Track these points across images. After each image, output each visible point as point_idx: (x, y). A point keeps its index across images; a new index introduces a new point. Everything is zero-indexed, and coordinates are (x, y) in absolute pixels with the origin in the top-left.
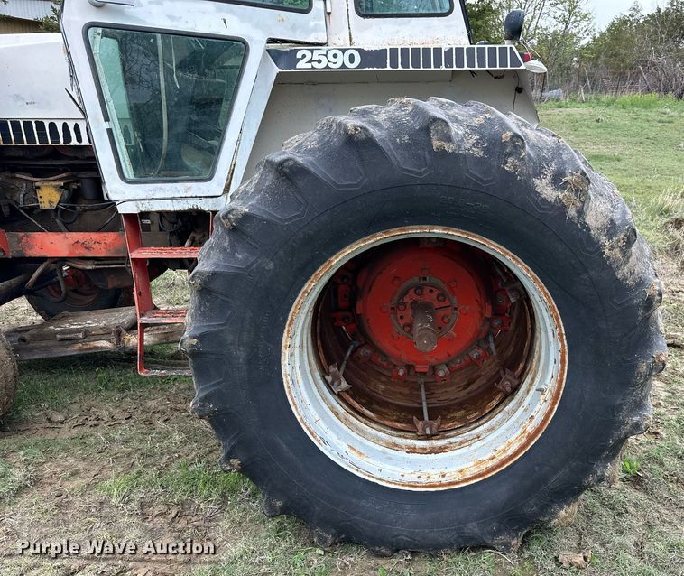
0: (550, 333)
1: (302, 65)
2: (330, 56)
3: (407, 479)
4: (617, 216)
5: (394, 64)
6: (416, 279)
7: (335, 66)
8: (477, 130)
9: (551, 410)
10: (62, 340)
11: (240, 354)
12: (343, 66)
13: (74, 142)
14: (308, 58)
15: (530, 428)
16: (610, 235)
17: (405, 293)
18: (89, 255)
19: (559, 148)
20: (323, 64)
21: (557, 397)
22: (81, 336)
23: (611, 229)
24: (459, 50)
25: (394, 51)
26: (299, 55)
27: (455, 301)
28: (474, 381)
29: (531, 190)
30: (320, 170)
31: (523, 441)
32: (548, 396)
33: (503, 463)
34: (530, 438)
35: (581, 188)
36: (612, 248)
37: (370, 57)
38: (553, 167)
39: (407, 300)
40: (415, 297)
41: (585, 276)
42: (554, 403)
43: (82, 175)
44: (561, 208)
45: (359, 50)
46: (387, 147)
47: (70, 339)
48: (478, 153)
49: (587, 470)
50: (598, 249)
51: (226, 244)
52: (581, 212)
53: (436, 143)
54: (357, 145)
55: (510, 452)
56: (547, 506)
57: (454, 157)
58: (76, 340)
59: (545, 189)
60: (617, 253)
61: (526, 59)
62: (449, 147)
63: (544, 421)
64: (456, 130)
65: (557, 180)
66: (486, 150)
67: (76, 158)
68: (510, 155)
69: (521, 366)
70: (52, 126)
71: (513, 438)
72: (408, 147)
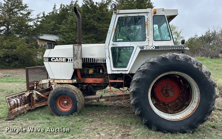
0: (196, 91)
1: (145, 49)
2: (150, 47)
3: (169, 118)
4: (207, 71)
5: (161, 48)
6: (166, 85)
7: (151, 49)
8: (183, 57)
9: (197, 105)
10: (87, 100)
11: (143, 92)
12: (152, 49)
13: (98, 62)
14: (146, 47)
15: (193, 109)
16: (206, 74)
17: (164, 87)
18: (96, 83)
19: (196, 60)
20: (149, 48)
21: (198, 103)
22: (91, 99)
23: (206, 73)
24: (173, 46)
25: (161, 46)
26: (144, 47)
27: (173, 90)
28: (177, 106)
29: (193, 66)
30: (158, 63)
31: (192, 111)
32: (196, 103)
33: (188, 116)
34: (193, 111)
35: (201, 66)
36: (207, 76)
37: (156, 47)
38: (196, 63)
39: (164, 89)
40: (166, 88)
41: (203, 80)
42: (198, 104)
43: (97, 68)
44: (198, 69)
45: (155, 46)
46: (169, 59)
47: (89, 100)
48: (184, 60)
49: (205, 117)
50: (205, 76)
51: (142, 74)
52: (201, 70)
53: (177, 59)
54: (164, 59)
55: (189, 114)
56: (197, 124)
57: (180, 61)
58: (90, 100)
59: (195, 66)
60: (208, 76)
61: (185, 47)
62: (179, 59)
63: (196, 107)
64: (180, 57)
65: (197, 64)
66: (185, 60)
67: (96, 65)
68: (189, 61)
69: (189, 100)
70: (95, 59)
71: (190, 111)
72: (172, 59)
